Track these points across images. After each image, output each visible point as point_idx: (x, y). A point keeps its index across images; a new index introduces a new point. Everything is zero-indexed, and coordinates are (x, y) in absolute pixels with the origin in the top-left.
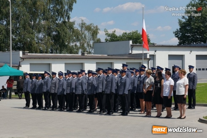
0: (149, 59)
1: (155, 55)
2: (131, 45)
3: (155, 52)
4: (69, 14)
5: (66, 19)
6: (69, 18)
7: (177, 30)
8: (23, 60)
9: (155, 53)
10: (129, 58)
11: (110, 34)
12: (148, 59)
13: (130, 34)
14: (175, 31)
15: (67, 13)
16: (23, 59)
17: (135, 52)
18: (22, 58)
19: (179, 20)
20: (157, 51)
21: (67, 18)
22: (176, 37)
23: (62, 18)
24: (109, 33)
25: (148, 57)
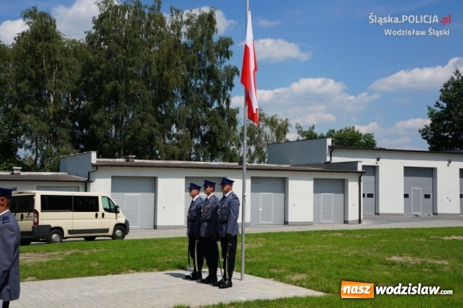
0: (361, 173)
1: (378, 166)
2: (329, 146)
3: (378, 160)
4: (229, 96)
5: (224, 104)
6: (228, 103)
7: (426, 126)
8: (97, 168)
9: (377, 163)
10: (325, 170)
11: (305, 132)
12: (359, 172)
13: (341, 131)
14: (421, 129)
15: (224, 94)
16: (96, 166)
17: (336, 159)
18: (94, 165)
19: (430, 108)
20: (380, 160)
21: (225, 102)
22: (424, 138)
23: (216, 101)
24: (304, 130)
25: (360, 169)
